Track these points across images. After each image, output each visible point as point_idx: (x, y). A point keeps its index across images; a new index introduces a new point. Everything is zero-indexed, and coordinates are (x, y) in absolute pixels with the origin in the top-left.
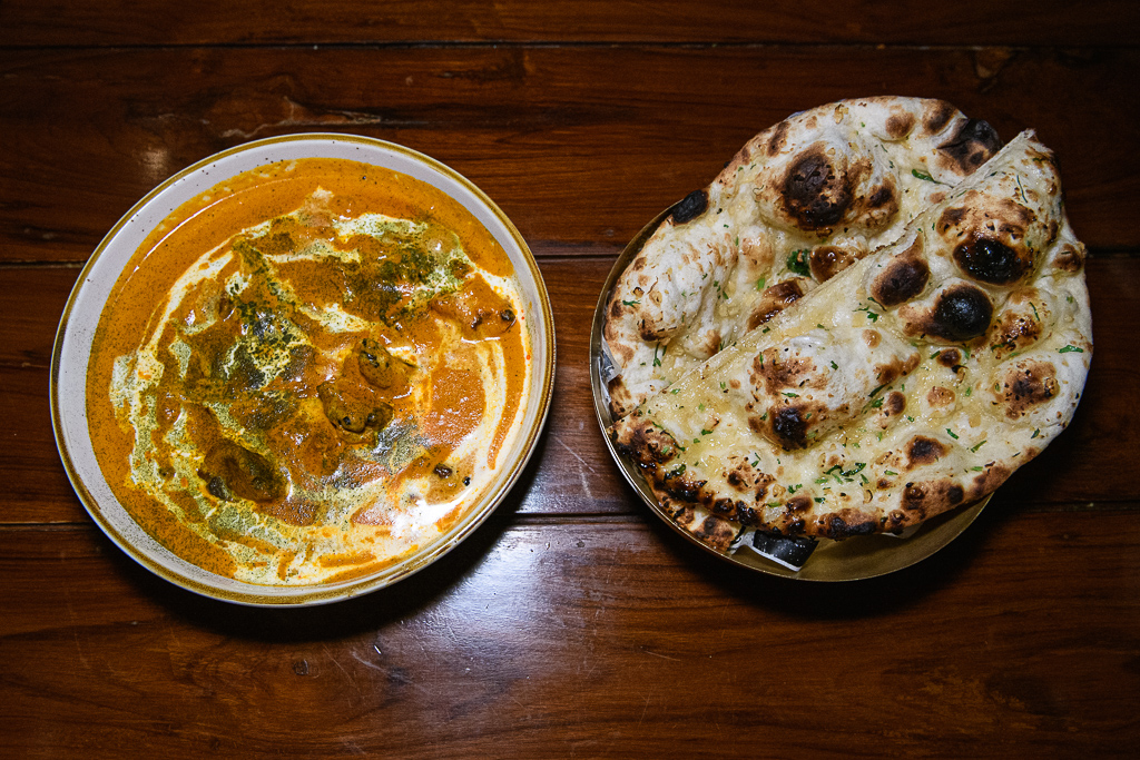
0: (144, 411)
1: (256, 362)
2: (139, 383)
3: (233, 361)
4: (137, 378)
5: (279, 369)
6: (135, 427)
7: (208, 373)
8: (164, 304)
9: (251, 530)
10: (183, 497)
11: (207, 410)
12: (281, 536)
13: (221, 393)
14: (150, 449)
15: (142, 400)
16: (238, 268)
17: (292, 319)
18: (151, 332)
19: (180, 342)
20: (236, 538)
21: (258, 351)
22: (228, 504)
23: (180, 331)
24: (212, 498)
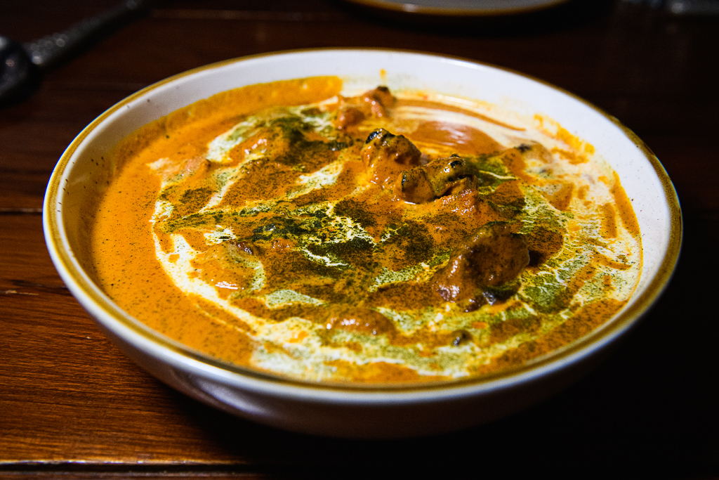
0: (354, 347)
1: (337, 241)
2: (308, 345)
3: (325, 258)
4: (300, 346)
5: (356, 227)
6: (374, 360)
7: (329, 280)
8: (200, 301)
9: (561, 281)
10: (499, 330)
11: (381, 290)
12: (572, 259)
13: (364, 273)
14: (417, 351)
15: (335, 345)
16: (200, 234)
17: (299, 206)
18: (235, 321)
19: (268, 297)
20: (569, 294)
21: (323, 238)
22: (521, 291)
23: (253, 294)
24: (510, 303)
